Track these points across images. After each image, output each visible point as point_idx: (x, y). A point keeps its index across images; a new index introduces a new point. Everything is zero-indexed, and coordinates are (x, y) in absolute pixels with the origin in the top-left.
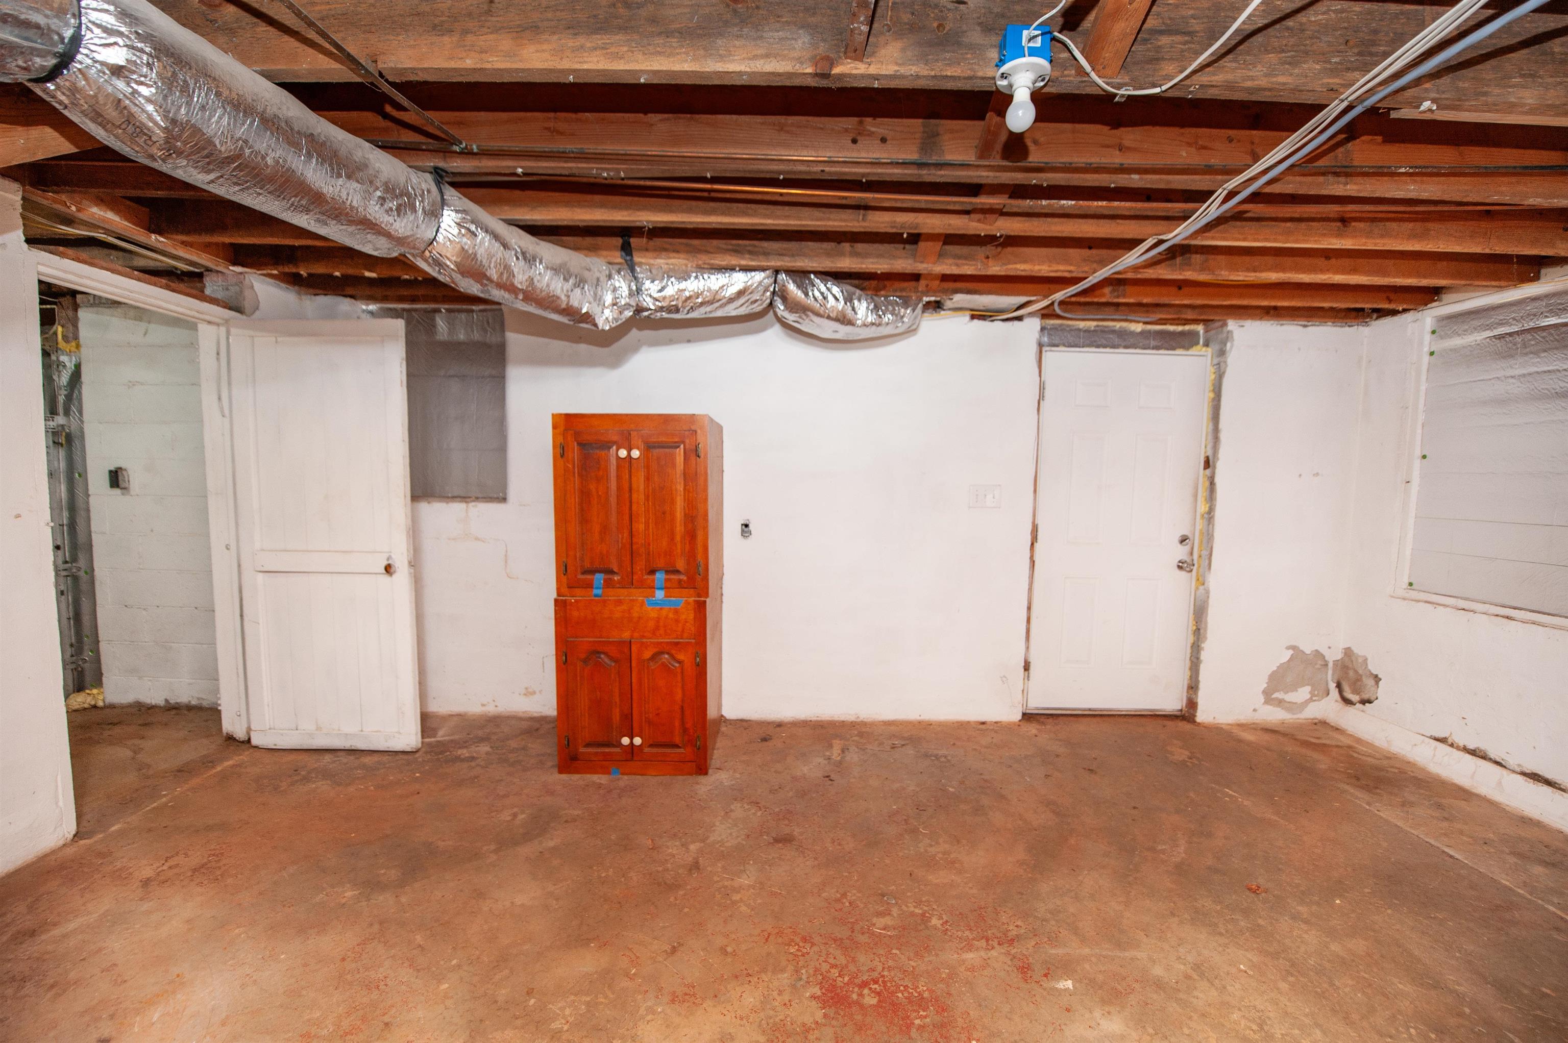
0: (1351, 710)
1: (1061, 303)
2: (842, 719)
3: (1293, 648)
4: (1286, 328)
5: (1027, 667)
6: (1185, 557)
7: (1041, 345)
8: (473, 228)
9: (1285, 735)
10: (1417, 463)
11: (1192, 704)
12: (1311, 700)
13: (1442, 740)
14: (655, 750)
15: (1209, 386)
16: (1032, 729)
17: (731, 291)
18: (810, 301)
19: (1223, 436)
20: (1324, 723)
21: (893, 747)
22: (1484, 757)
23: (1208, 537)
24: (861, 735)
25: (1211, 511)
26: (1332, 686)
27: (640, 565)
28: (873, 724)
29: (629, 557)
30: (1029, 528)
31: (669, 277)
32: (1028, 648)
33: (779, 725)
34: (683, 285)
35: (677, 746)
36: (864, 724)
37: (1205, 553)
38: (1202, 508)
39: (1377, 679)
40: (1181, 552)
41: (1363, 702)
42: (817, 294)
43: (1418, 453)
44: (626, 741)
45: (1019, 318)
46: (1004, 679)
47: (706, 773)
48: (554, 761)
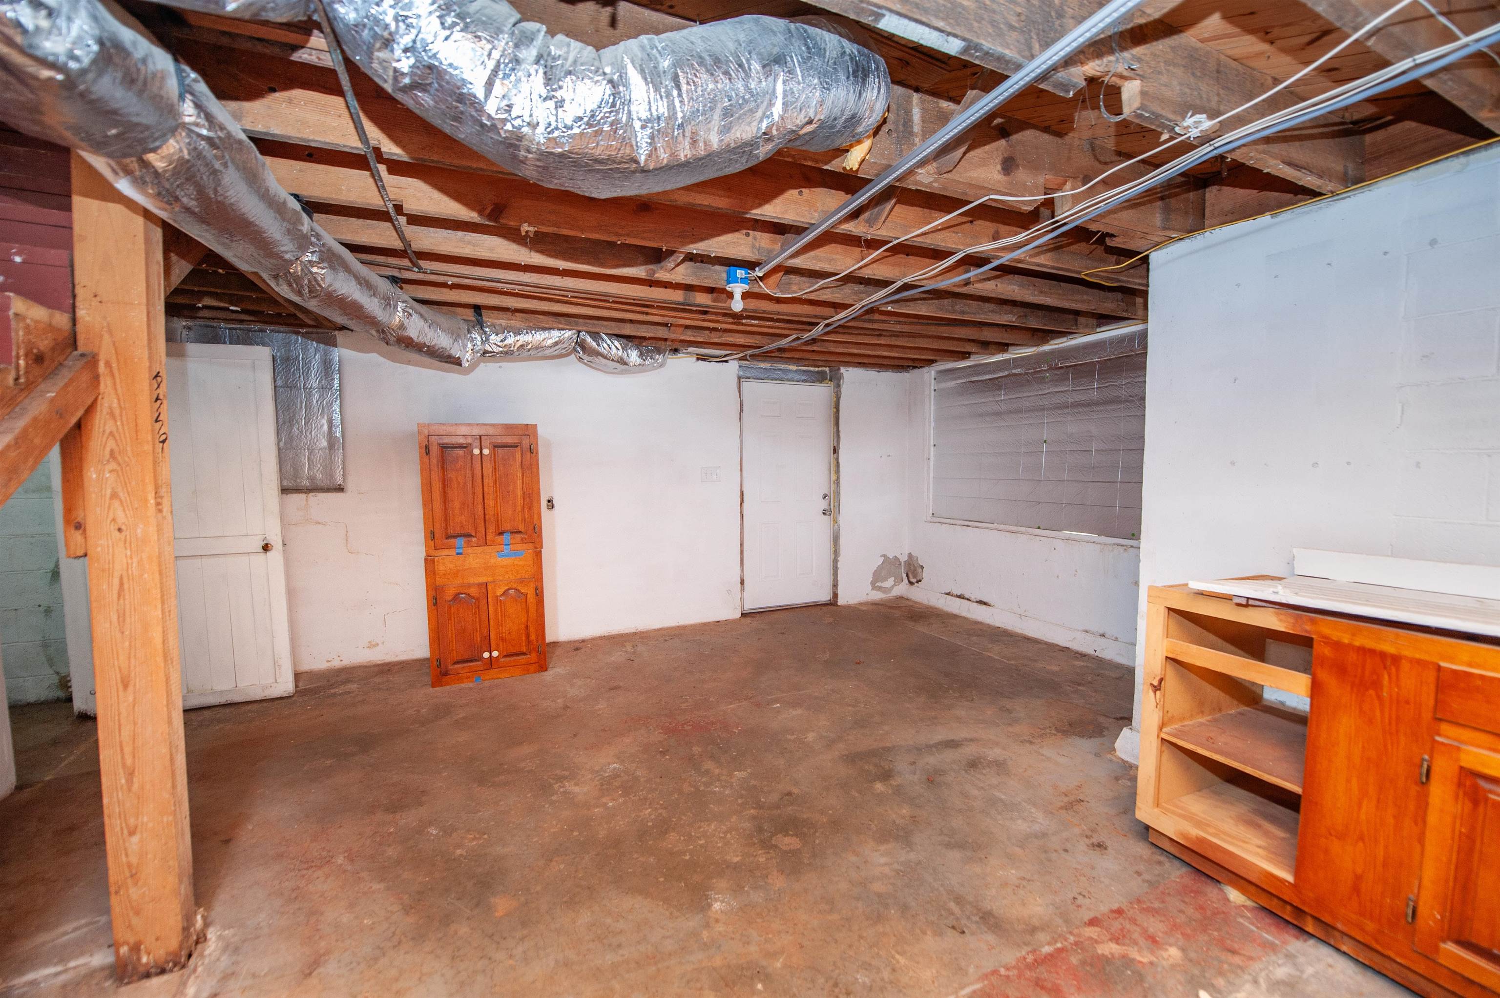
0: (913, 588)
1: (750, 356)
2: (627, 632)
3: (884, 556)
4: (869, 372)
5: (742, 582)
6: (826, 507)
7: (739, 378)
8: (411, 311)
9: (882, 605)
10: (932, 448)
11: (835, 595)
12: (895, 585)
13: (948, 594)
14: (508, 659)
15: (833, 404)
16: (748, 620)
17: (550, 342)
18: (601, 349)
19: (841, 434)
20: (901, 598)
21: (666, 640)
22: (964, 598)
23: (837, 494)
24: (641, 638)
25: (838, 478)
26: (904, 576)
27: (491, 529)
28: (648, 632)
29: (483, 524)
30: (739, 493)
31: (509, 332)
32: (742, 570)
33: (583, 641)
34: (518, 338)
35: (524, 654)
36: (641, 633)
37: (836, 504)
38: (834, 477)
39: (922, 567)
40: (824, 505)
41: (918, 582)
42: (605, 345)
43: (932, 443)
44: (486, 655)
45: (726, 361)
46: (729, 591)
47: (546, 670)
48: (428, 679)
